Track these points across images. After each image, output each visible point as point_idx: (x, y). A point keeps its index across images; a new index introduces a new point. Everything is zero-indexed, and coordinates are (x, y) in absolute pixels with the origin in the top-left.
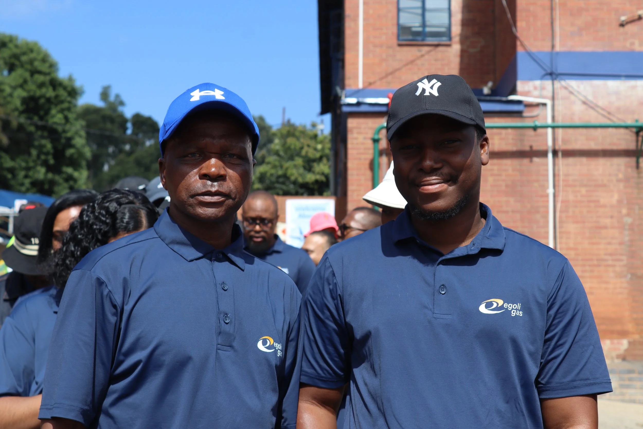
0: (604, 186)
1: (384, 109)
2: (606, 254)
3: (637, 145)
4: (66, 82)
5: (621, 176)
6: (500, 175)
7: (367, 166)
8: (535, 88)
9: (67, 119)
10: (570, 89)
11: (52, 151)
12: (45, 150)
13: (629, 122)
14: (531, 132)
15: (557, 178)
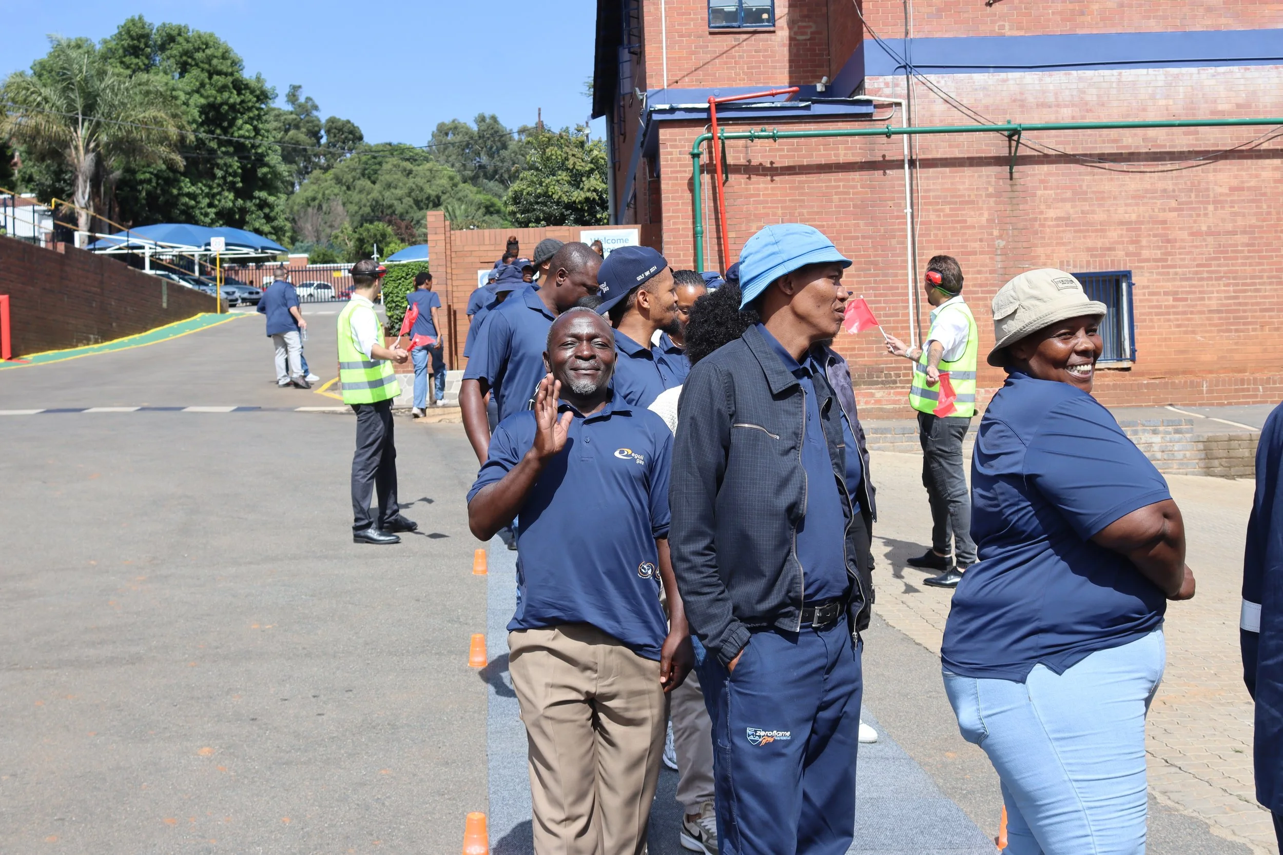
0: (972, 202)
1: (704, 115)
2: (975, 285)
3: (1010, 153)
4: (253, 84)
5: (991, 190)
6: (848, 193)
7: (686, 187)
8: (887, 85)
9: (257, 130)
10: (929, 84)
11: (240, 171)
12: (231, 170)
13: (1000, 124)
14: (884, 139)
15: (915, 195)
